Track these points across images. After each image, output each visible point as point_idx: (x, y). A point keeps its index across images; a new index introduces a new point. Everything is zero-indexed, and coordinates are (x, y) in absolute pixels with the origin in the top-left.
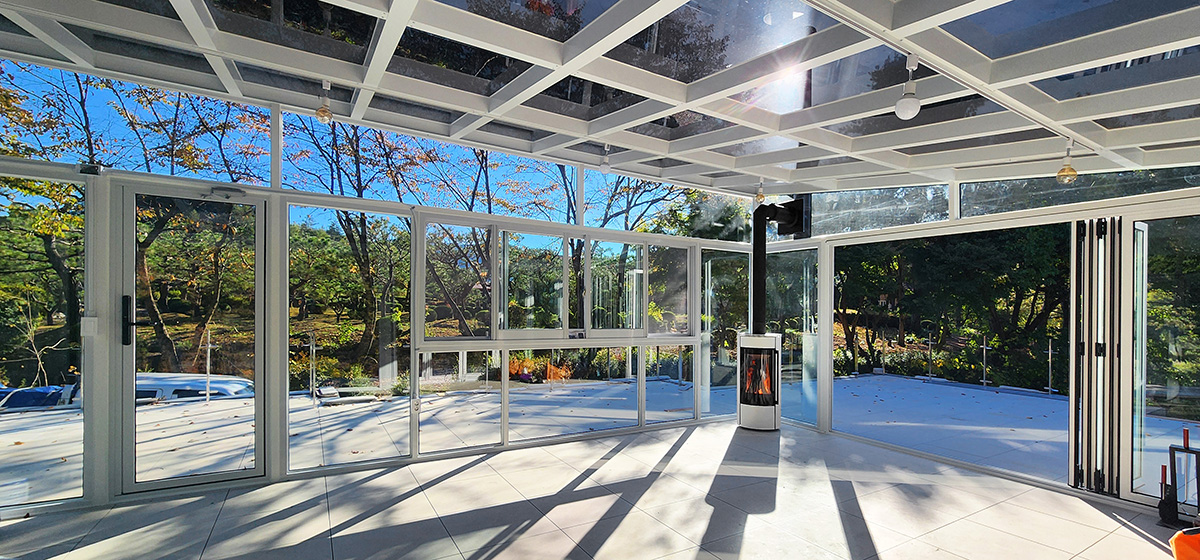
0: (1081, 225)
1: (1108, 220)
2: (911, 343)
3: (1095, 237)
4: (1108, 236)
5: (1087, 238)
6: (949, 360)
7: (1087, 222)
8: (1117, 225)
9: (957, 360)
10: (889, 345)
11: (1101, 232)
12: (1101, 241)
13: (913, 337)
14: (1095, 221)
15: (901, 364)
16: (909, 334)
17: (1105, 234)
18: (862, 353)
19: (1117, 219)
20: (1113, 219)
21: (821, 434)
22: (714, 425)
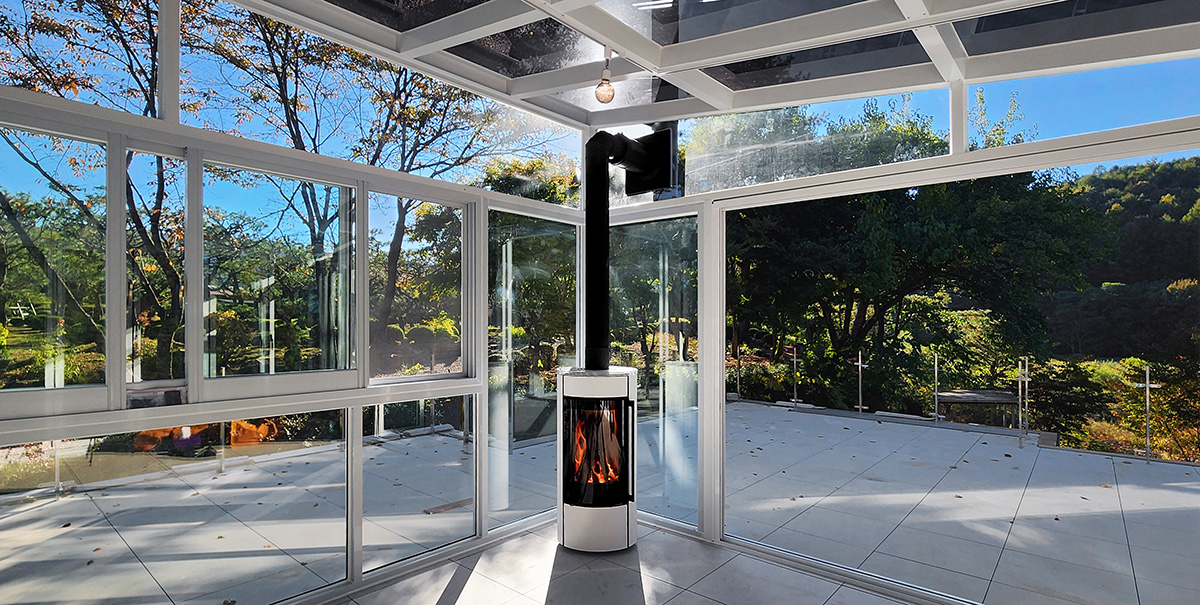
6: (791, 374)
9: (798, 374)
13: (745, 347)
21: (708, 545)
22: (512, 546)
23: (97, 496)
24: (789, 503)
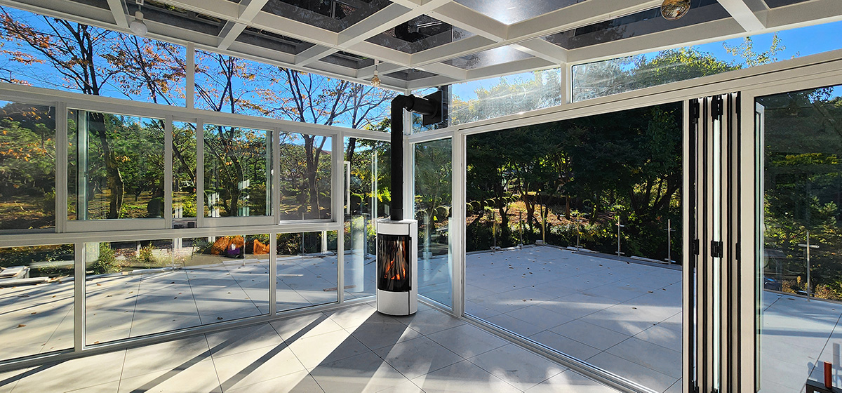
0: (694, 104)
1: (725, 97)
2: (576, 216)
3: (710, 118)
4: (725, 117)
5: (701, 120)
6: (600, 231)
7: (701, 101)
8: (735, 104)
9: (605, 231)
10: (558, 219)
11: (717, 113)
12: (717, 122)
13: (576, 212)
14: (710, 99)
15: (565, 233)
16: (574, 210)
17: (721, 113)
18: (538, 225)
19: (734, 96)
20: (730, 97)
21: (454, 318)
22: (354, 308)
23: (189, 272)
24: (520, 302)
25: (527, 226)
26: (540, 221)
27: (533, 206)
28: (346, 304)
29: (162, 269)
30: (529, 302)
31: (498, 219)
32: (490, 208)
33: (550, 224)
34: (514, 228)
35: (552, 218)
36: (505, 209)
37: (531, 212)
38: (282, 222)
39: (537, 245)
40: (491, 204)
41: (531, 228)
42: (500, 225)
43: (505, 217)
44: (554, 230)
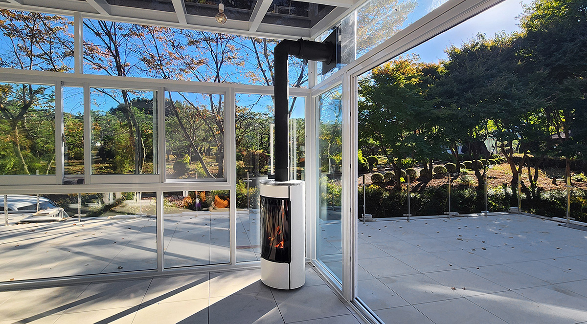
2: (578, 181)
10: (554, 182)
13: (581, 176)
15: (561, 199)
16: (578, 173)
18: (524, 189)
22: (243, 272)
23: (151, 220)
24: (446, 290)
25: (510, 191)
26: (528, 184)
27: (520, 169)
28: (236, 267)
29: (135, 216)
30: (460, 292)
31: (473, 181)
32: (467, 171)
33: (541, 189)
34: (491, 191)
35: (544, 181)
36: (482, 172)
37: (516, 175)
38: (168, 181)
39: (510, 213)
40: (468, 166)
41: (514, 191)
42: (476, 188)
43: (482, 179)
44: (546, 196)
